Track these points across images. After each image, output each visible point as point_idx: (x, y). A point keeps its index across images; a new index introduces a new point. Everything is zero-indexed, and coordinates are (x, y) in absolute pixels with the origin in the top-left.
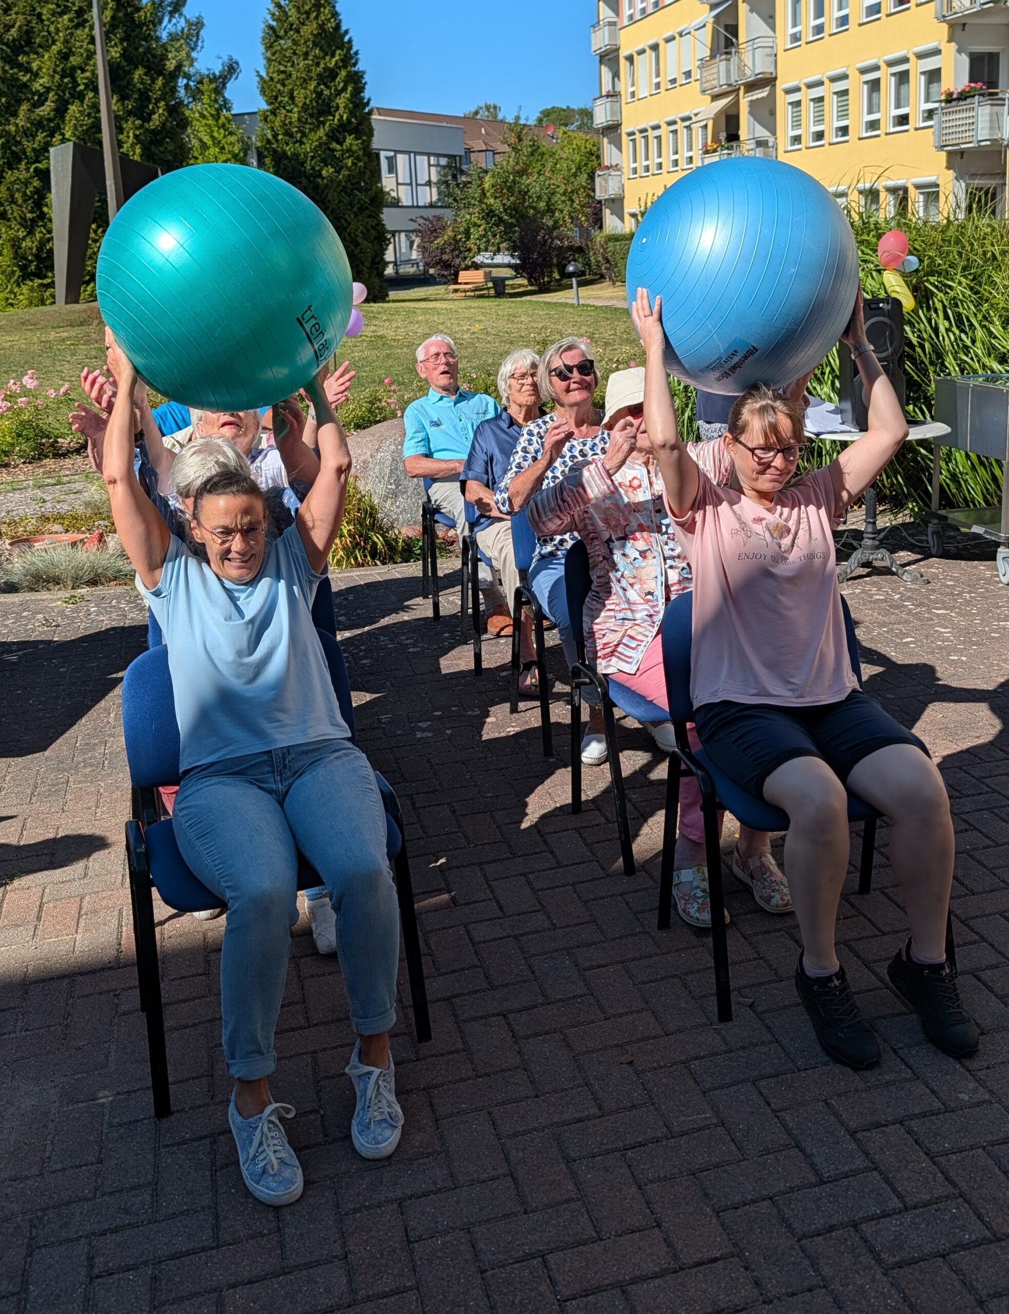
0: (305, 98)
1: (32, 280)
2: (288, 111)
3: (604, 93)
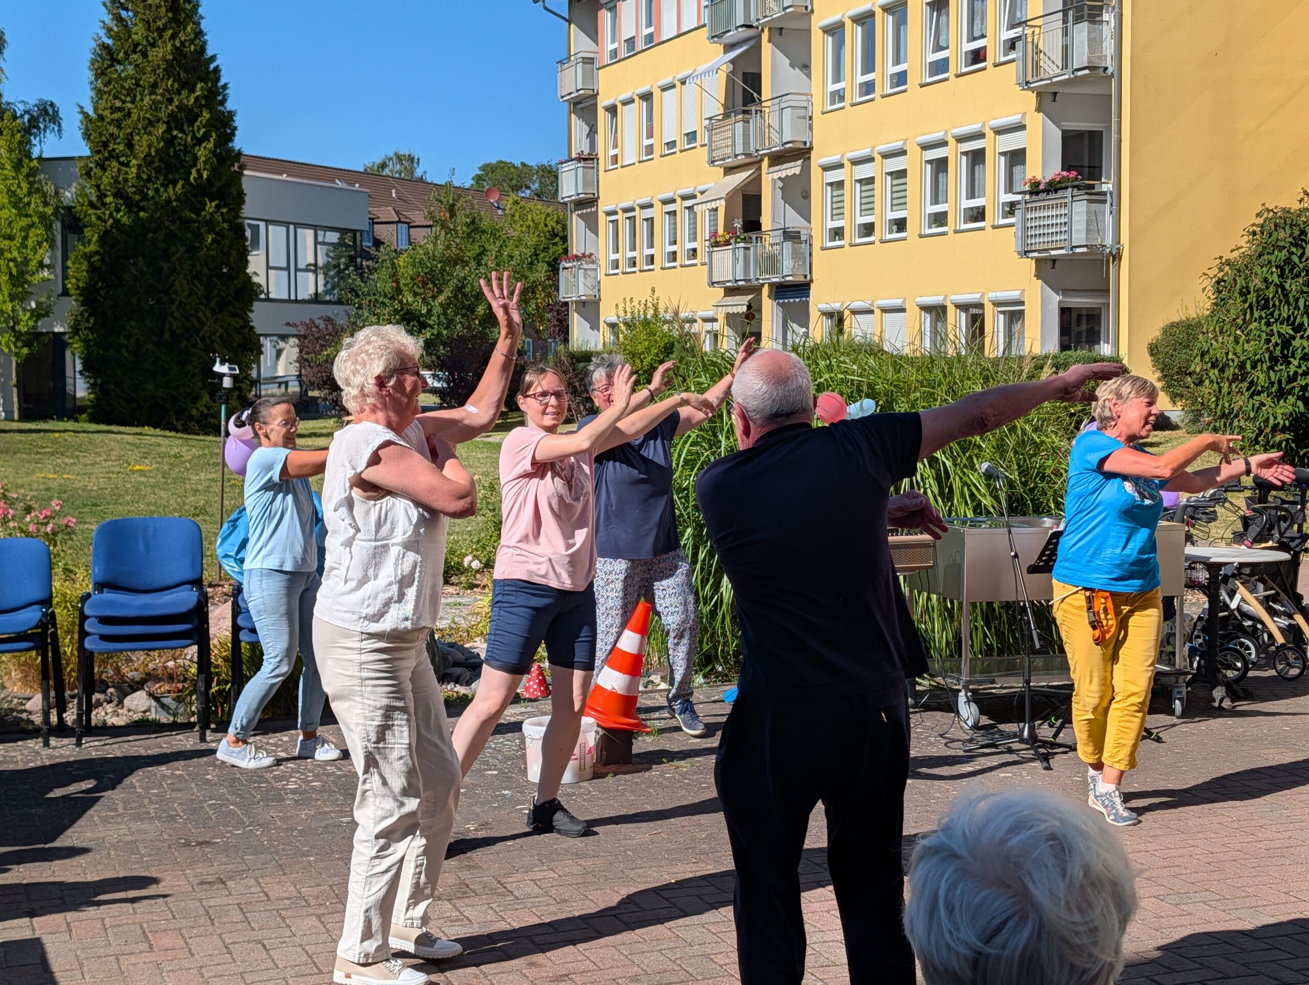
0: (149, 147)
2: (122, 164)
3: (574, 156)
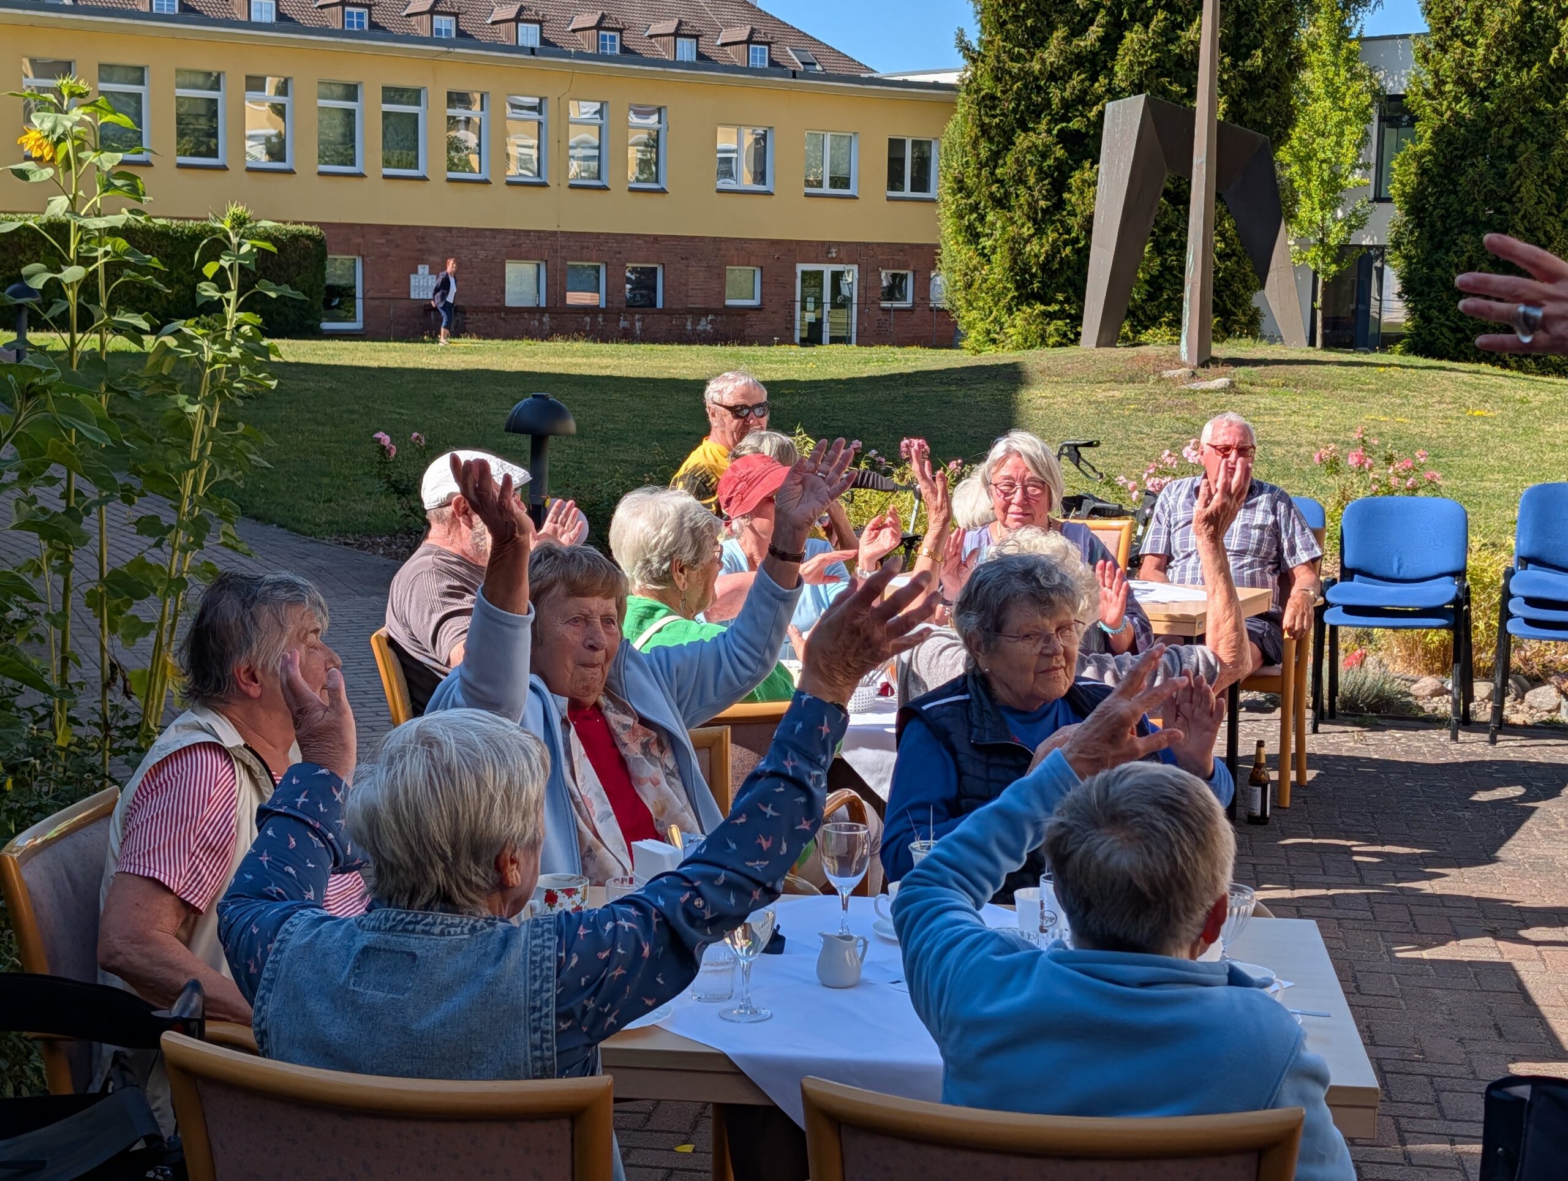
1: (1029, 305)
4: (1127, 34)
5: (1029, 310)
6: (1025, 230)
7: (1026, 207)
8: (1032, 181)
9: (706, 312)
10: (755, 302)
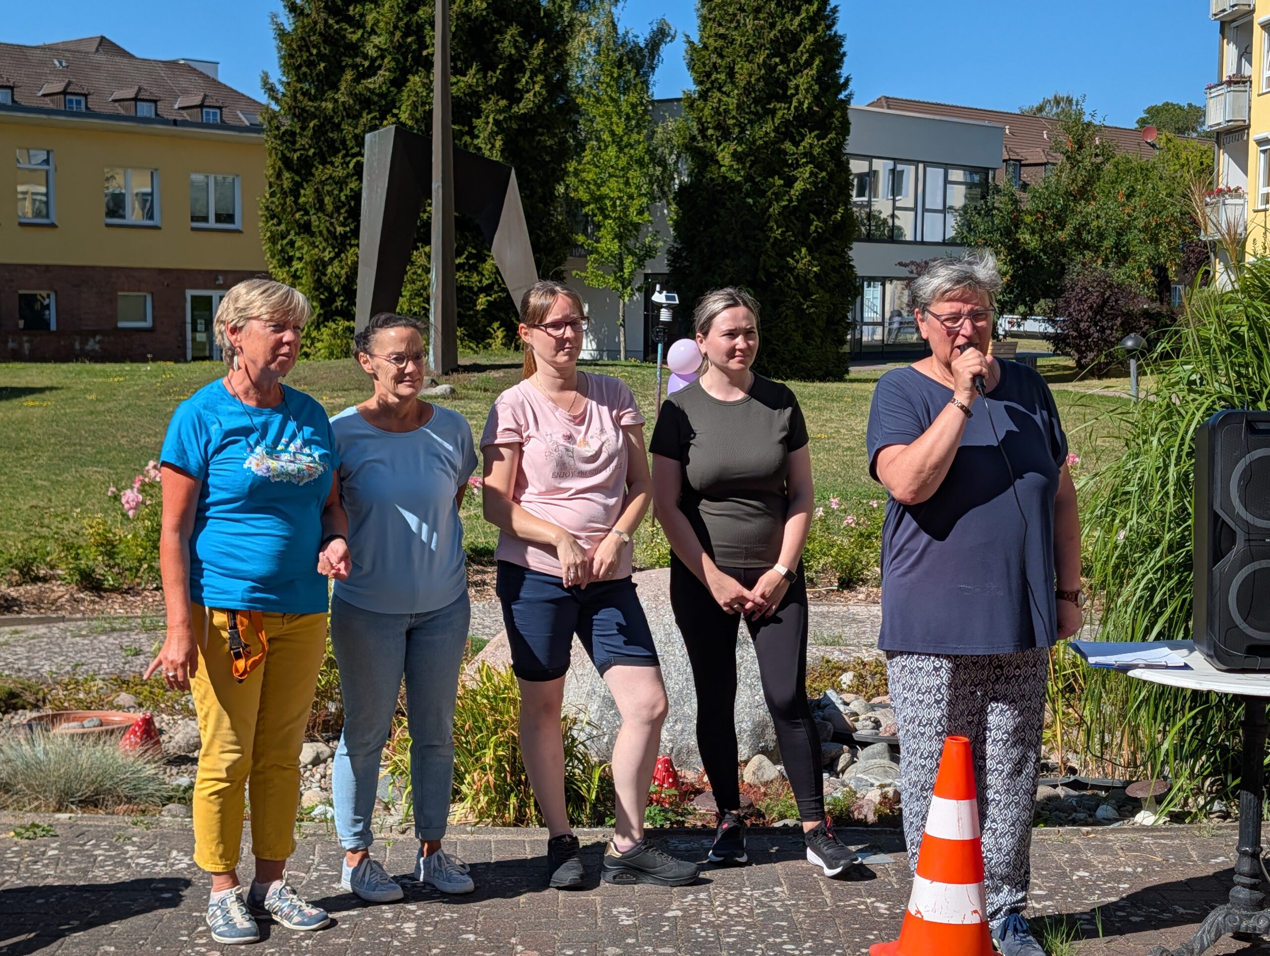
1: (335, 322)
3: (1225, 79)
4: (410, 77)
5: (334, 326)
6: (326, 253)
7: (325, 232)
8: (330, 208)
9: (93, 334)
10: (148, 324)
